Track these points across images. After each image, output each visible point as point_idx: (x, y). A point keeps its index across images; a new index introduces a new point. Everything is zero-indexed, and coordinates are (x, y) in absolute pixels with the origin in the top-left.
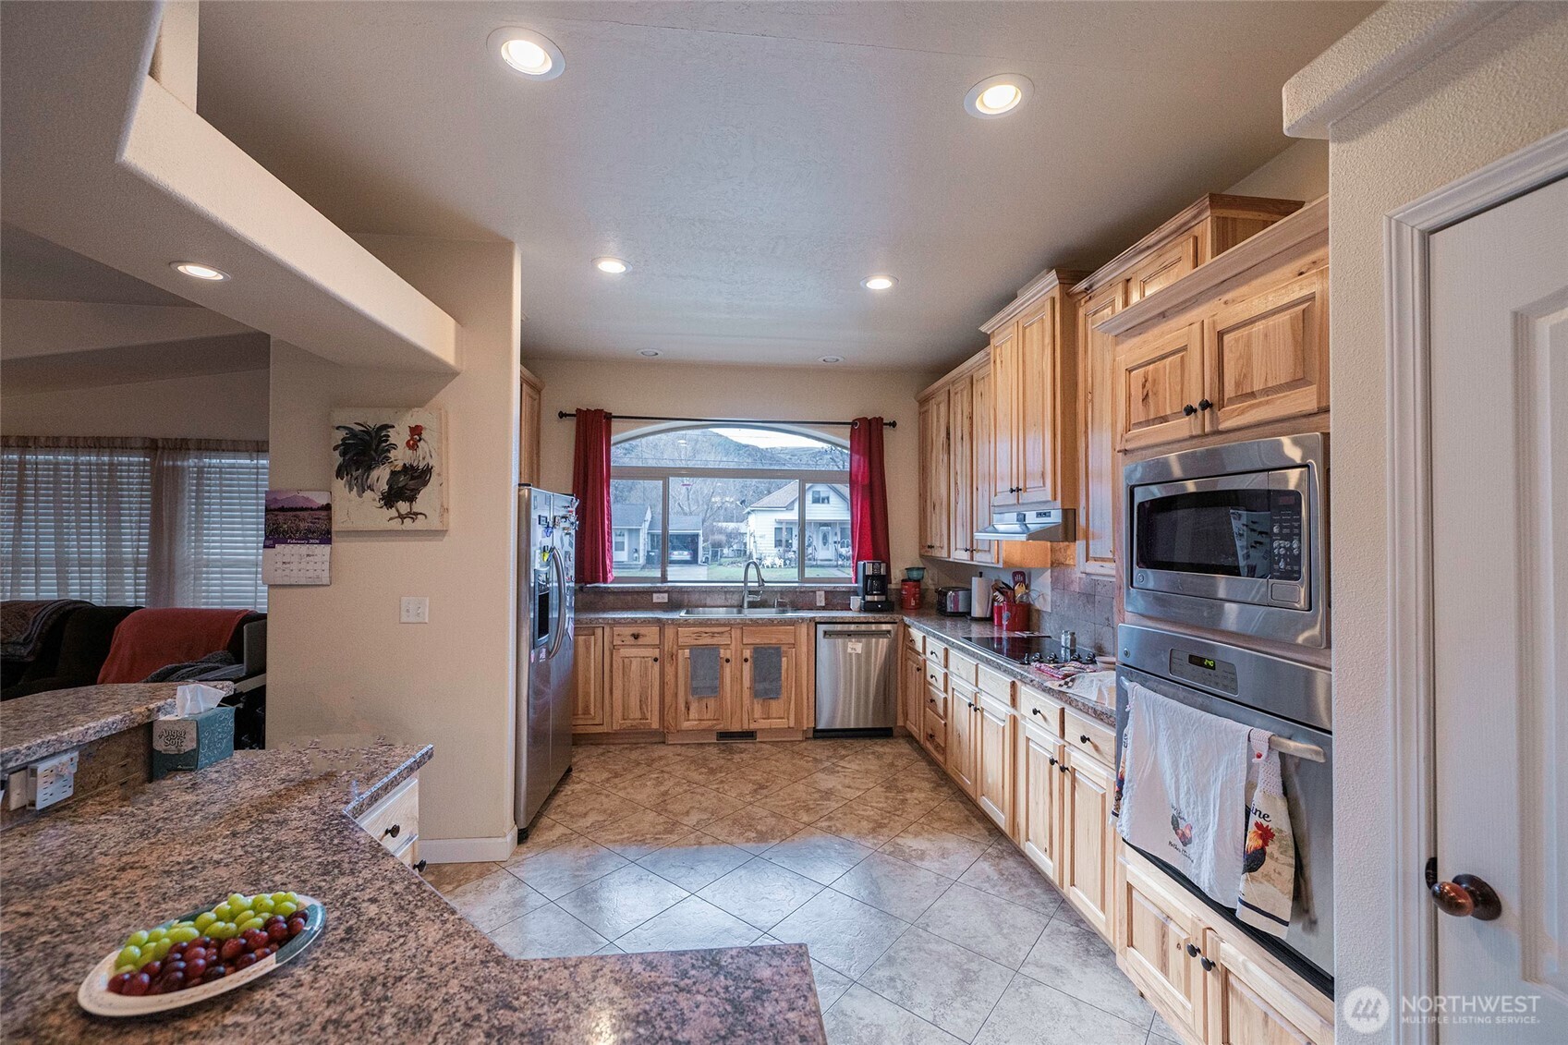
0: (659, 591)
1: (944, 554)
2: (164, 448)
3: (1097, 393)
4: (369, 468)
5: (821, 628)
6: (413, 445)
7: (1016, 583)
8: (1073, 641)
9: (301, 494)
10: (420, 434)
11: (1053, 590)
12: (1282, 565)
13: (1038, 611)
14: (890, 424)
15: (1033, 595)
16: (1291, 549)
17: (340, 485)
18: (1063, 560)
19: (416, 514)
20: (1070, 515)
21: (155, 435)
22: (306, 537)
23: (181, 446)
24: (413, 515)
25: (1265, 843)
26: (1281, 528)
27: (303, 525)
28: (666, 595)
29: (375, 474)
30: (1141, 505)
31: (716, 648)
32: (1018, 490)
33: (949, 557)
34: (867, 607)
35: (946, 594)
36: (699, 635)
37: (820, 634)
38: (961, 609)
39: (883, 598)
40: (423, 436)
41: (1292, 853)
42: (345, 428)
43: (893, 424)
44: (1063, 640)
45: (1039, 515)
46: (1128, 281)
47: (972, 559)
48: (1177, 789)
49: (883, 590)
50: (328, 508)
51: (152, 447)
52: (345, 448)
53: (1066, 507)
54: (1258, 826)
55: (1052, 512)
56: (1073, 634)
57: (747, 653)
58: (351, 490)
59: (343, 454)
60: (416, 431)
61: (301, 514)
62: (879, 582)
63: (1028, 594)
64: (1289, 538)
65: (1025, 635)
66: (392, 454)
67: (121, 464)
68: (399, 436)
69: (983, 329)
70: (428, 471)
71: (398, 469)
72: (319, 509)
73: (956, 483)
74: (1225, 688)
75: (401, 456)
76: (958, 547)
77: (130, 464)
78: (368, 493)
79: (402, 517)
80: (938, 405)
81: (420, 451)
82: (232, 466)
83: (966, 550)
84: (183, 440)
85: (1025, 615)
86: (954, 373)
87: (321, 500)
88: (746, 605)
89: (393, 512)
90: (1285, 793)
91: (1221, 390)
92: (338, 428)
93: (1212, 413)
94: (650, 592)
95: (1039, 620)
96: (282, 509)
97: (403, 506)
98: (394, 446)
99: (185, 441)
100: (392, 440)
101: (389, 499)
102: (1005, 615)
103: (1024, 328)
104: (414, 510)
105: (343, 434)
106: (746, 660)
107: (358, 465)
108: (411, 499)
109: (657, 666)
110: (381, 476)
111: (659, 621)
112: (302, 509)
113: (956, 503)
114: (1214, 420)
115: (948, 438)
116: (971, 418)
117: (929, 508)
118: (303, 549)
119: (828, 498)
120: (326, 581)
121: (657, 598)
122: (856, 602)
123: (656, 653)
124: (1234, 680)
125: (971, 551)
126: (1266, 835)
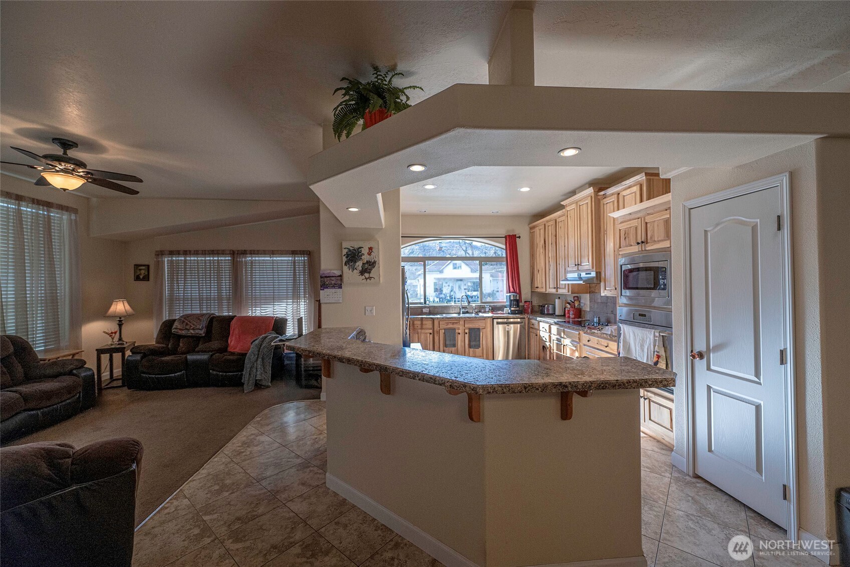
0: (425, 307)
1: (543, 290)
2: (238, 254)
3: (608, 231)
4: (355, 262)
5: (495, 321)
6: (369, 254)
7: (575, 300)
8: (599, 320)
9: (332, 271)
10: (372, 250)
11: (590, 302)
12: (662, 286)
13: (584, 311)
14: (518, 237)
15: (582, 305)
16: (664, 282)
17: (345, 268)
18: (594, 291)
19: (371, 278)
20: (598, 274)
21: (234, 249)
22: (334, 286)
23: (244, 253)
24: (370, 278)
25: (658, 359)
26: (662, 277)
27: (333, 282)
28: (428, 309)
29: (357, 264)
30: (624, 271)
31: (454, 329)
32: (578, 265)
33: (546, 291)
34: (513, 313)
35: (544, 306)
36: (448, 324)
37: (495, 323)
38: (551, 312)
39: (518, 309)
40: (373, 250)
41: (665, 360)
42: (347, 248)
43: (519, 237)
44: (595, 320)
45: (586, 274)
46: (619, 194)
47: (557, 291)
48: (636, 352)
49: (518, 306)
50: (341, 276)
51: (233, 253)
52: (347, 255)
53: (597, 271)
54: (657, 355)
55: (592, 273)
56: (599, 318)
57: (467, 331)
58: (350, 269)
59: (347, 257)
60: (370, 249)
61: (332, 278)
62: (515, 302)
63: (579, 304)
64: (663, 279)
65: (580, 320)
66: (363, 257)
67: (221, 260)
68: (365, 251)
69: (562, 203)
70: (375, 262)
71: (365, 262)
72: (338, 276)
73: (549, 262)
74: (649, 321)
75: (366, 258)
76: (550, 287)
77: (225, 260)
78: (355, 271)
79: (366, 279)
80: (540, 230)
81: (372, 256)
82: (264, 260)
83: (555, 288)
84: (245, 250)
85: (579, 312)
86: (548, 218)
87: (338, 273)
88: (461, 312)
89: (363, 277)
90: (664, 346)
91: (647, 239)
92: (345, 248)
93: (644, 245)
94: (422, 308)
95: (584, 314)
96: (326, 277)
97: (367, 275)
98: (363, 254)
99: (245, 251)
100: (362, 252)
101: (362, 273)
102: (571, 313)
103: (580, 206)
104: (370, 276)
105: (346, 250)
106: (466, 333)
107: (352, 261)
108: (369, 273)
109: (431, 336)
110: (359, 264)
111: (431, 318)
112: (332, 277)
113: (549, 270)
114: (645, 247)
115: (545, 244)
116: (556, 236)
117: (536, 272)
118: (333, 290)
119: (461, 267)
120: (341, 302)
121: (424, 310)
122: (507, 310)
123: (431, 331)
124: (651, 319)
125: (557, 288)
126: (658, 357)
